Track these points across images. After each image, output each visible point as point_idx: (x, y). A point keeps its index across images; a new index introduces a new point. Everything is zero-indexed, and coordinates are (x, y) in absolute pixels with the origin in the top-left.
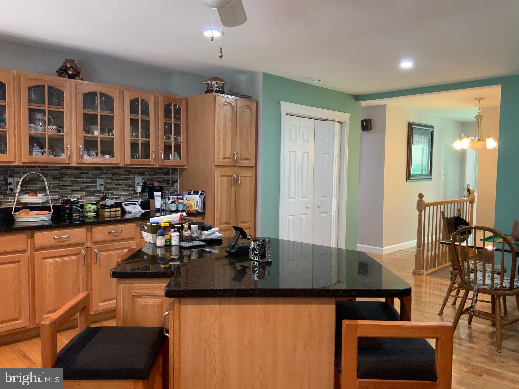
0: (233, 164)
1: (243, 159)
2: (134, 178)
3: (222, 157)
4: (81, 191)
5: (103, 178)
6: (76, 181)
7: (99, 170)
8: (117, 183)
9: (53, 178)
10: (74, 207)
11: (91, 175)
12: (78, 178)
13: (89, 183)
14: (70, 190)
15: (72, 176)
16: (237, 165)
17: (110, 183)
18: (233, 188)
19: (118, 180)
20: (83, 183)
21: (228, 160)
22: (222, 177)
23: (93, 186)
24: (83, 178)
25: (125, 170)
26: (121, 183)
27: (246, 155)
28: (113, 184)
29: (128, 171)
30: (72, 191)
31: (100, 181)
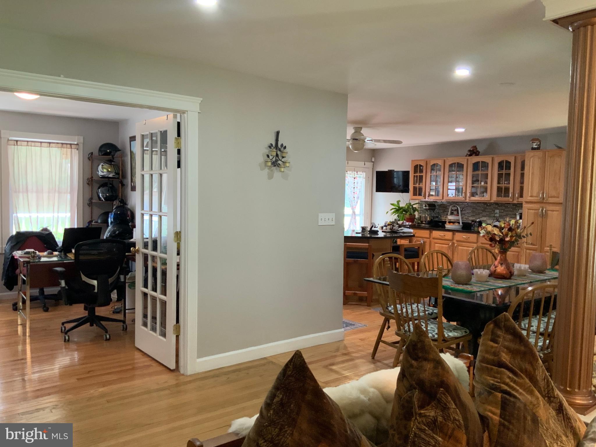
0: (539, 201)
1: (552, 197)
2: (519, 210)
3: (529, 195)
4: (486, 216)
5: (499, 209)
6: (484, 211)
7: (497, 205)
8: (507, 213)
9: (473, 208)
10: (475, 224)
11: (492, 207)
12: (485, 209)
13: (491, 212)
14: (481, 215)
15: (483, 207)
16: (544, 201)
17: (503, 212)
18: (540, 219)
19: (508, 211)
20: (488, 212)
21: (536, 198)
22: (529, 210)
23: (493, 214)
24: (488, 209)
25: (513, 205)
26: (510, 213)
27: (554, 193)
28: (505, 213)
29: (515, 205)
30: (482, 216)
31: (497, 211)
